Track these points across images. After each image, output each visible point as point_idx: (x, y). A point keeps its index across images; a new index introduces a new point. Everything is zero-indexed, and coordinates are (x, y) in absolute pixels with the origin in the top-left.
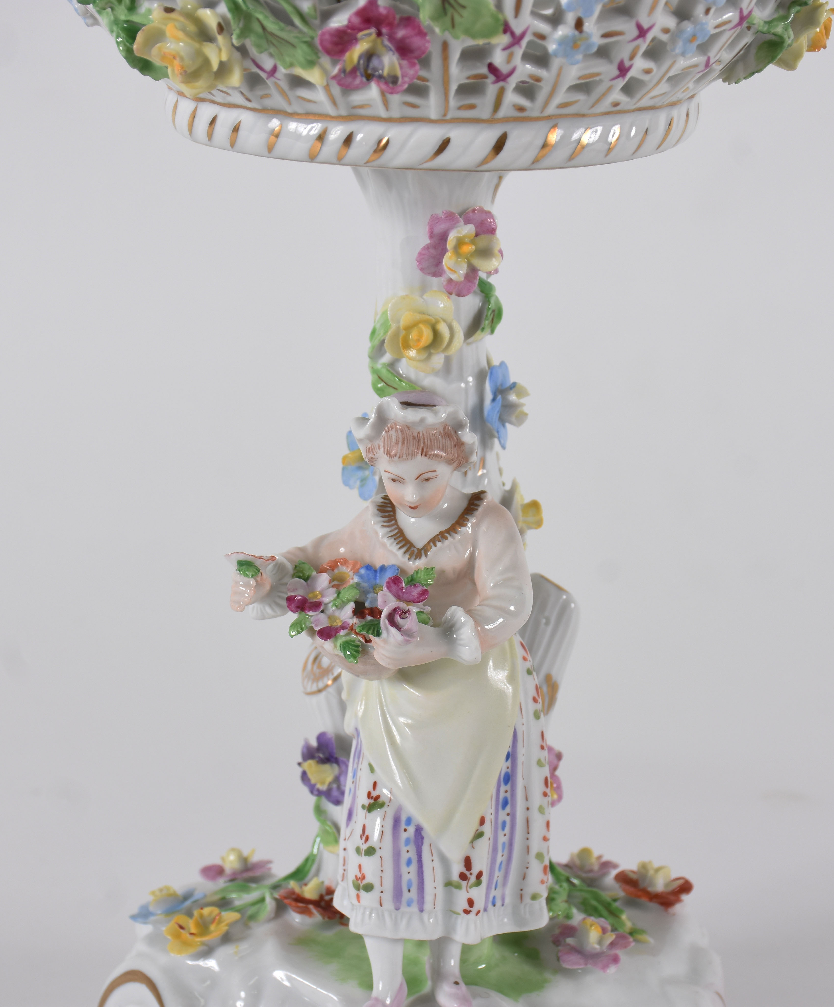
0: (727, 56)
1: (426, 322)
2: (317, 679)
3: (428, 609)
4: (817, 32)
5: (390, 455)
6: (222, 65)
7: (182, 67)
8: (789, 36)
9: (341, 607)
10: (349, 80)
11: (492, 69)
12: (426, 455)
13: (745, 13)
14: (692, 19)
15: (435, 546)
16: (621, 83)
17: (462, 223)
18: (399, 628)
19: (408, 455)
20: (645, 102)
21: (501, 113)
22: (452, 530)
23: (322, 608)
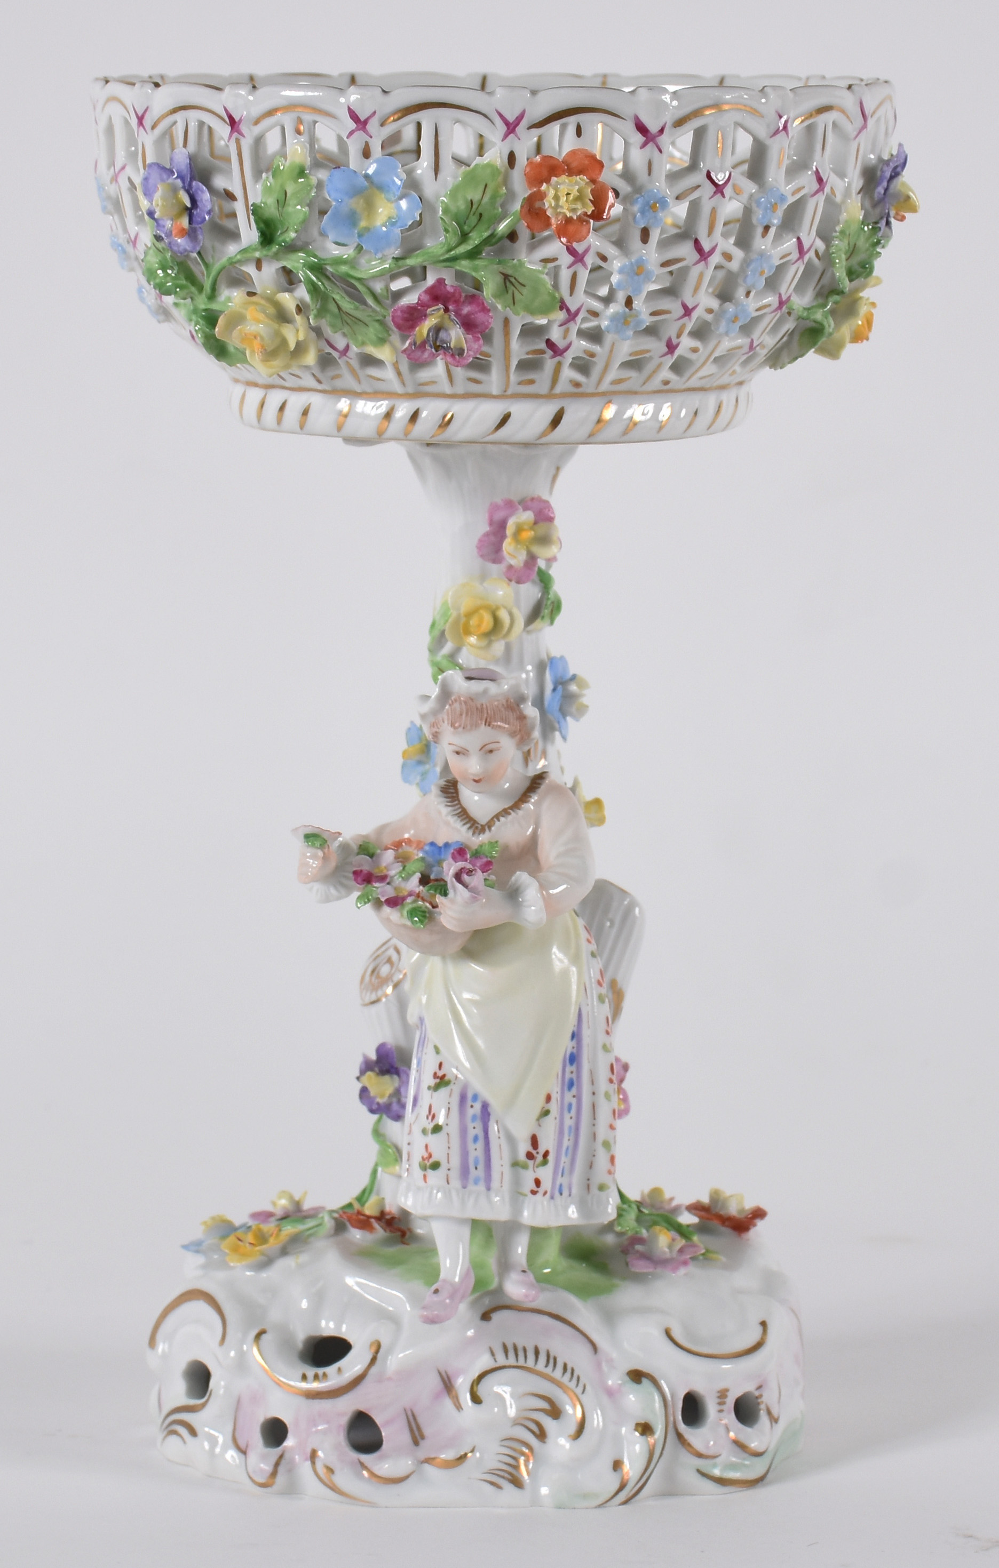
0: (770, 341)
1: (487, 608)
2: (375, 988)
3: (493, 877)
4: (859, 325)
5: (454, 726)
6: (298, 344)
7: (262, 346)
8: (830, 324)
9: (406, 879)
10: (419, 353)
11: (549, 343)
12: (489, 725)
13: (784, 298)
14: (734, 301)
15: (499, 820)
16: (670, 360)
17: (521, 510)
18: (465, 886)
19: (471, 726)
20: (693, 383)
21: (558, 389)
22: (516, 806)
23: (388, 880)
